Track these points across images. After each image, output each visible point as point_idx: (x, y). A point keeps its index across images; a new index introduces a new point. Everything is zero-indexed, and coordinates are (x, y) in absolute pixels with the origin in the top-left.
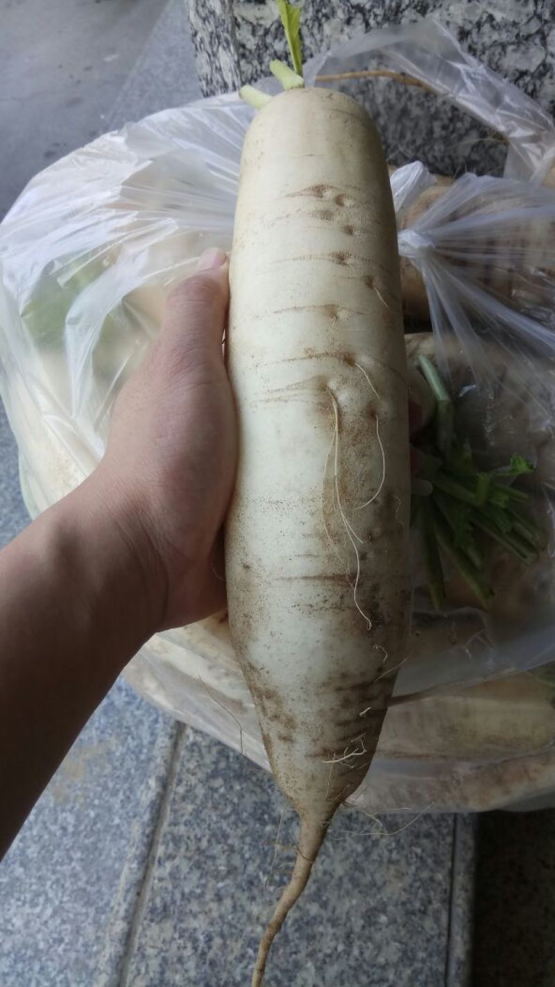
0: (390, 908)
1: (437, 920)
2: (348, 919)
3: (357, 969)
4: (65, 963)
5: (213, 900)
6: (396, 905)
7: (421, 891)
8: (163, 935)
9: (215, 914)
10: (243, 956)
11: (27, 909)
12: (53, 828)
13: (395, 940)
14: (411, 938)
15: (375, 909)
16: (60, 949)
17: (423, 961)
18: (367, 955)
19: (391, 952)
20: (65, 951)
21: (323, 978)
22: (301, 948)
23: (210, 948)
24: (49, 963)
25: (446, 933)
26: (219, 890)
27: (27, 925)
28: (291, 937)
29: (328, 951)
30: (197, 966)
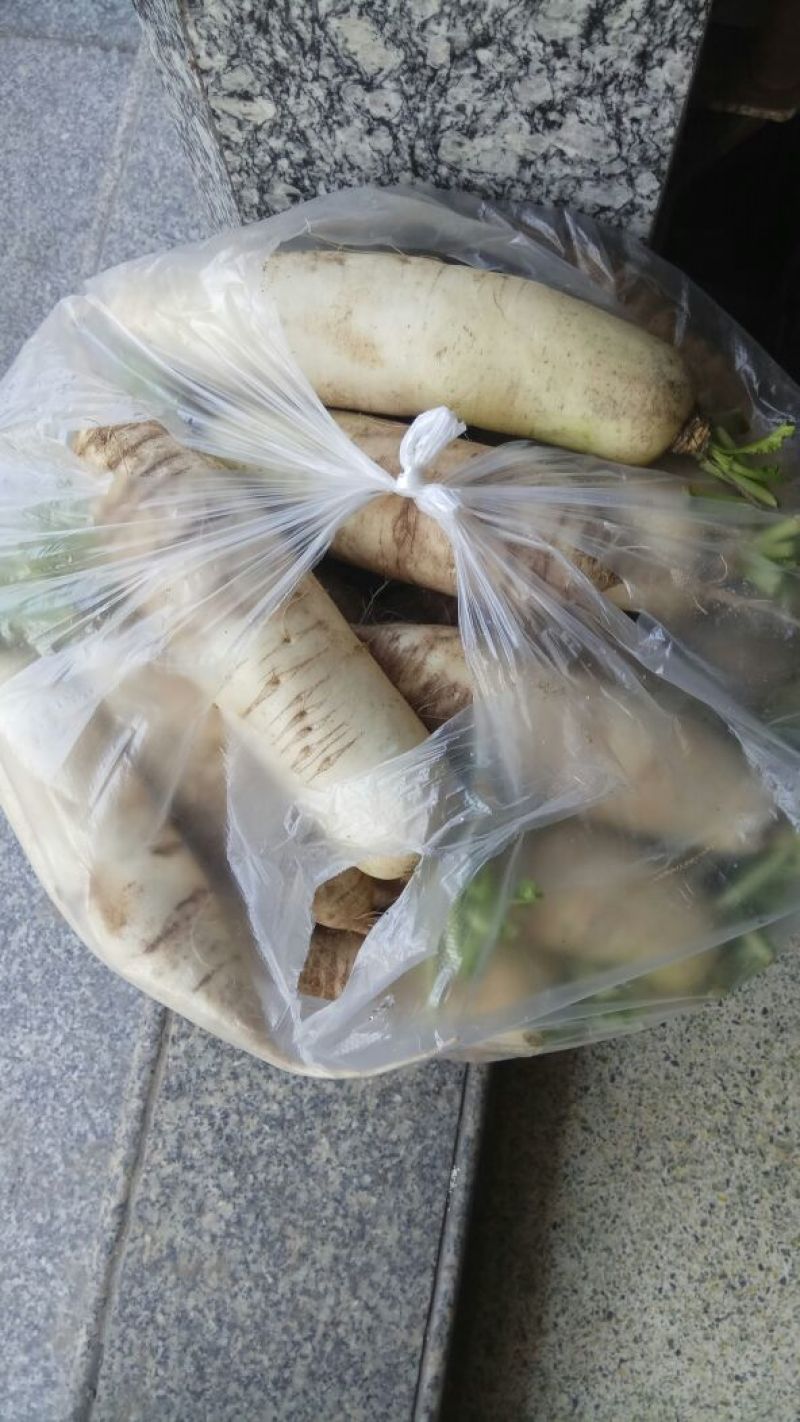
0: (406, 1088)
1: (450, 1100)
2: (363, 1097)
3: (369, 1145)
4: (80, 1090)
5: (229, 1079)
6: (411, 1085)
7: (436, 1072)
8: (179, 1112)
9: (231, 1092)
10: (259, 1132)
11: (35, 1036)
12: (56, 951)
13: (410, 1119)
14: (424, 1116)
15: (390, 1089)
16: (75, 1076)
17: (434, 1138)
18: (380, 1132)
19: (404, 1129)
20: (79, 1077)
21: (337, 1153)
22: (316, 1124)
23: (226, 1124)
24: (64, 1090)
25: (458, 1113)
26: (235, 1068)
27: (36, 1052)
28: (306, 1114)
29: (343, 1128)
30: (214, 1141)
